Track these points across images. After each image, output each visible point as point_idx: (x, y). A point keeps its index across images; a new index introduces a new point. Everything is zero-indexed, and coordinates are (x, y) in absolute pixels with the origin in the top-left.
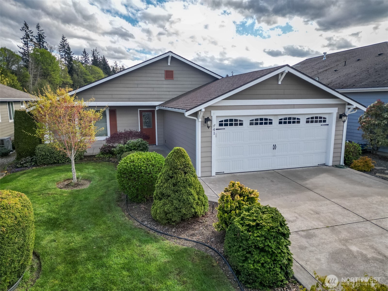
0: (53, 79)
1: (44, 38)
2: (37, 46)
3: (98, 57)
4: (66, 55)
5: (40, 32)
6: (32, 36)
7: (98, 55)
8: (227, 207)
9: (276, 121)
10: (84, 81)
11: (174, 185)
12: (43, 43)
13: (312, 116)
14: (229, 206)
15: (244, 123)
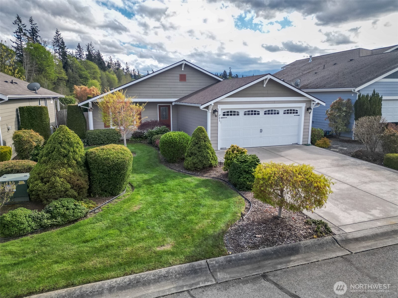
0: (48, 75)
1: (37, 33)
2: (31, 40)
3: (93, 52)
4: (61, 50)
5: (33, 26)
6: (25, 30)
7: (92, 49)
8: (230, 157)
9: (262, 113)
10: (80, 76)
11: (199, 148)
12: (36, 37)
13: (288, 109)
14: (231, 156)
15: (240, 113)
